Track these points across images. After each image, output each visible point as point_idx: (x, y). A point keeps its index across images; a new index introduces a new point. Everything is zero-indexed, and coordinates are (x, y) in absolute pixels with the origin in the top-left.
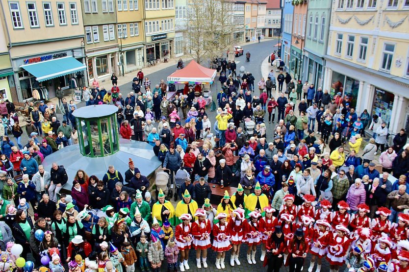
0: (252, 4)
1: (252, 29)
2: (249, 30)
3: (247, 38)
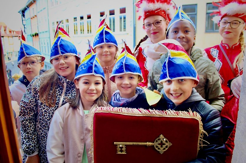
0: (8, 37)
1: (11, 53)
2: (9, 53)
3: (9, 58)
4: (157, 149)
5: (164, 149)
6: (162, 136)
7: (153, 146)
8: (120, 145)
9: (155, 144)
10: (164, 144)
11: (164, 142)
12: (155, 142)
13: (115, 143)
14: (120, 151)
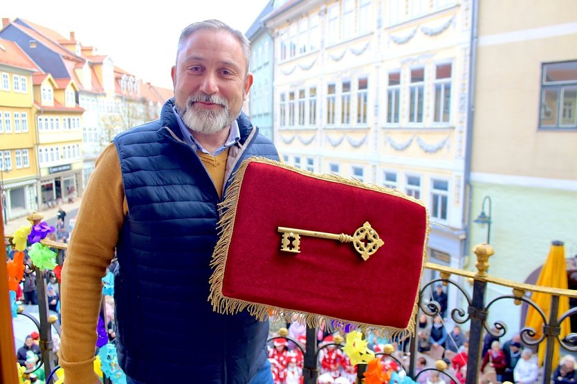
4: (357, 249)
5: (370, 251)
6: (367, 226)
7: (352, 243)
8: (289, 232)
9: (355, 239)
10: (370, 242)
11: (370, 237)
12: (355, 234)
13: (279, 228)
14: (288, 246)
